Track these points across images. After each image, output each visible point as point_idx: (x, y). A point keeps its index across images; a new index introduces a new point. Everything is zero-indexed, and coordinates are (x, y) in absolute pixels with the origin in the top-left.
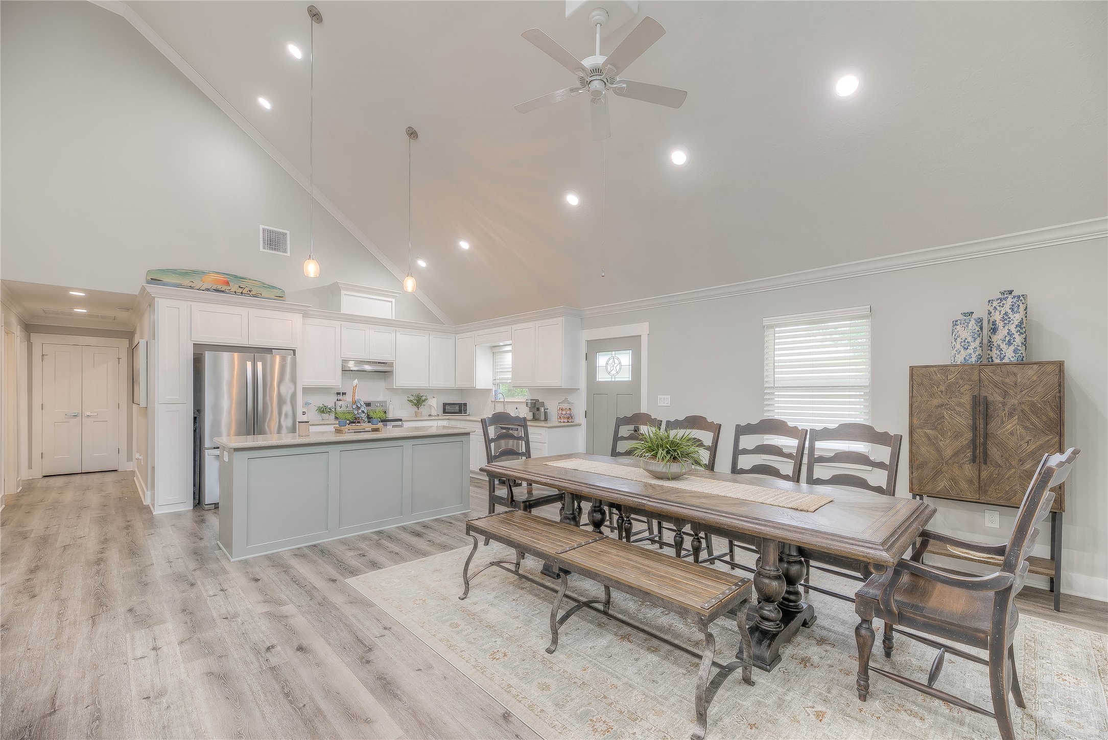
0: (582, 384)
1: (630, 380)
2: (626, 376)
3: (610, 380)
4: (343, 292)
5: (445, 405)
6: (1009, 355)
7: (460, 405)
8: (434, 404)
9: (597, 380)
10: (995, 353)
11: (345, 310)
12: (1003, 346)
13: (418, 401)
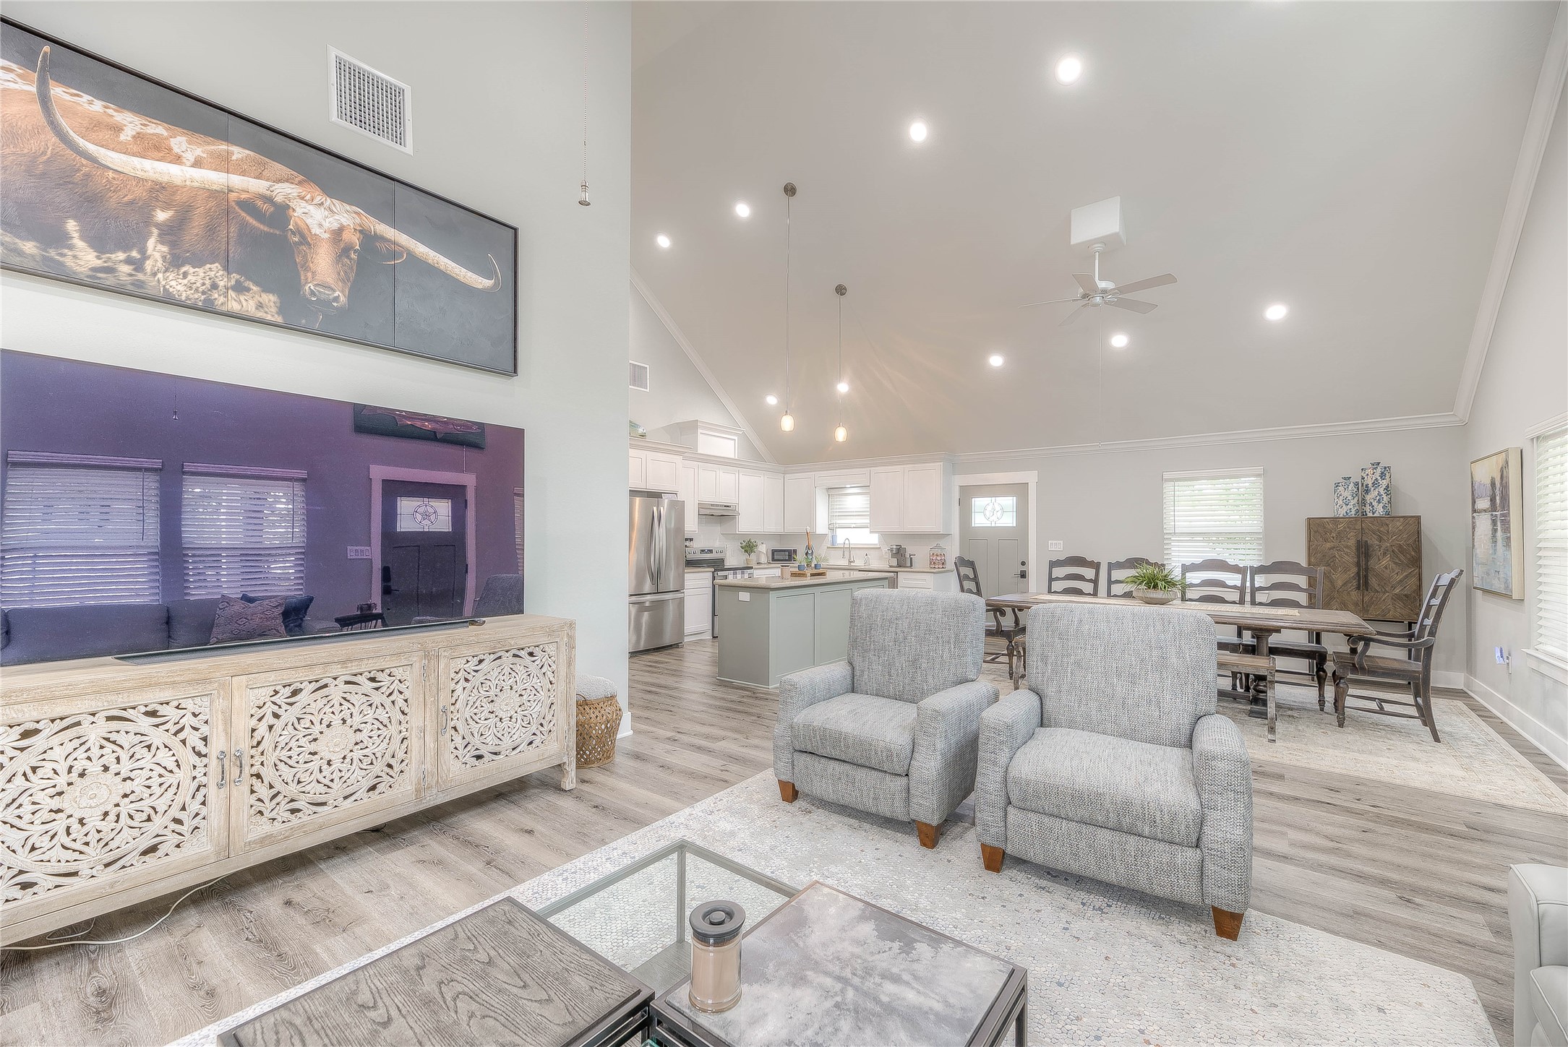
0: (955, 530)
1: (1015, 525)
2: (1009, 520)
3: (990, 525)
4: (700, 431)
5: (774, 552)
6: (1380, 511)
7: (789, 551)
8: (763, 549)
9: (973, 525)
10: (1368, 508)
11: (702, 450)
12: (1375, 503)
13: (749, 548)
